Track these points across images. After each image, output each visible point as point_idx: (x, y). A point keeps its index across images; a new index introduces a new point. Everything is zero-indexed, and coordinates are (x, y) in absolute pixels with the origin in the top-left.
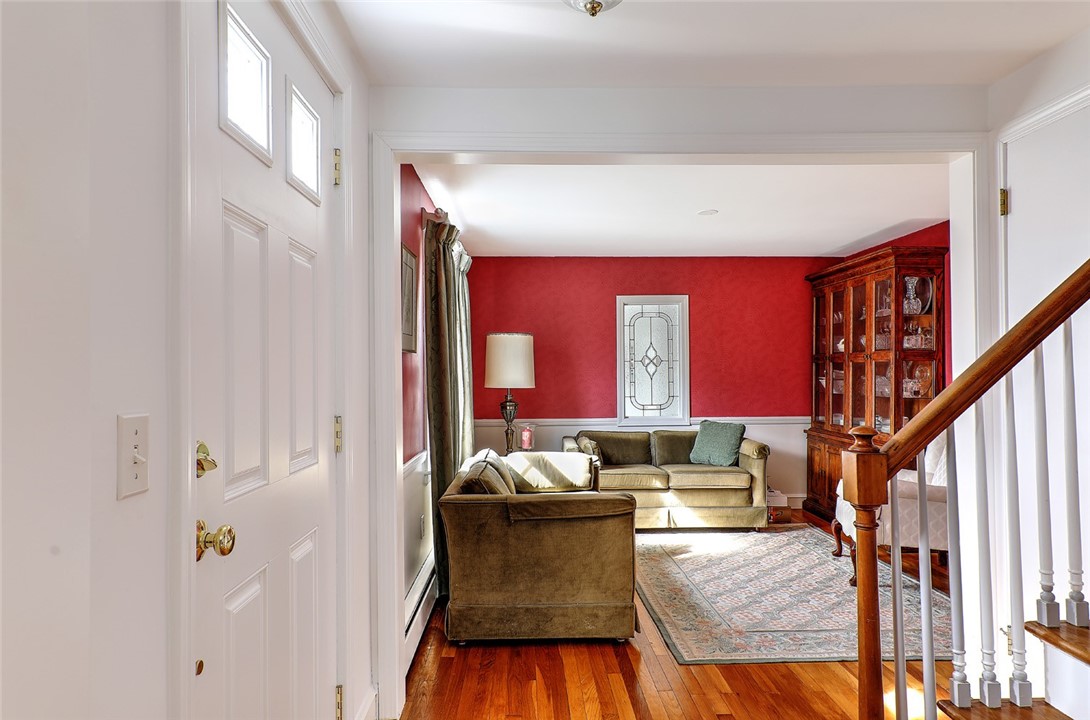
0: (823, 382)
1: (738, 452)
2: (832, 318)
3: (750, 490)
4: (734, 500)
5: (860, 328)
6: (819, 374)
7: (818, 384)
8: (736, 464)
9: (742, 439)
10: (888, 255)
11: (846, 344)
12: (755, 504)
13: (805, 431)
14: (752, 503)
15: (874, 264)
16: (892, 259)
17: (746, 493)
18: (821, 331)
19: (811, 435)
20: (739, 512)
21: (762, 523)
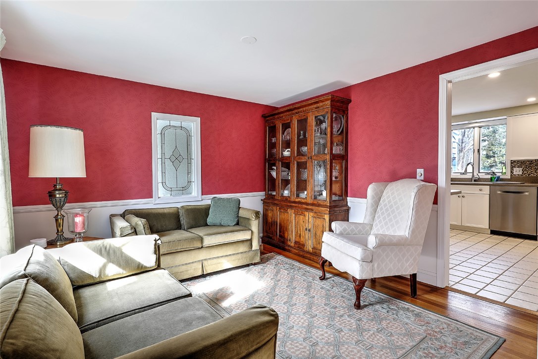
0: (274, 174)
1: (238, 216)
2: (281, 137)
3: (250, 240)
4: (243, 248)
5: (302, 142)
6: (270, 169)
7: (270, 175)
8: (238, 224)
9: (239, 208)
10: (327, 100)
11: (292, 152)
12: (253, 249)
13: (262, 200)
14: (252, 248)
15: (315, 106)
16: (329, 102)
17: (249, 242)
18: (273, 146)
19: (264, 202)
20: (244, 255)
21: (258, 259)
